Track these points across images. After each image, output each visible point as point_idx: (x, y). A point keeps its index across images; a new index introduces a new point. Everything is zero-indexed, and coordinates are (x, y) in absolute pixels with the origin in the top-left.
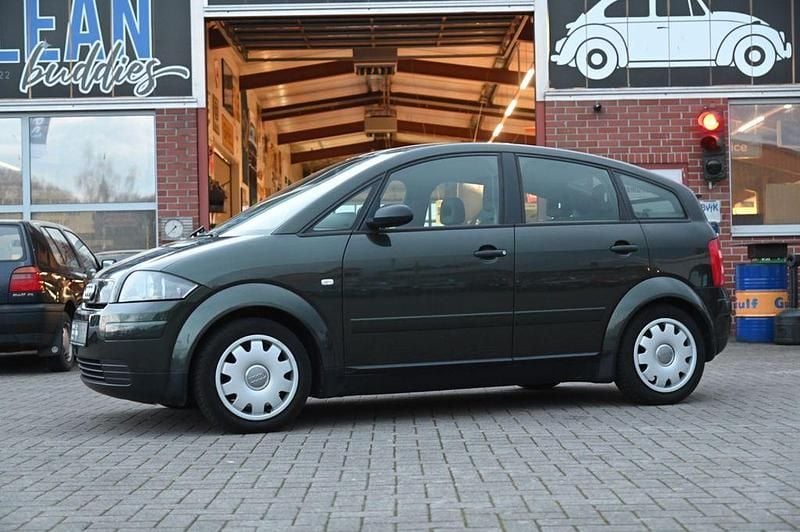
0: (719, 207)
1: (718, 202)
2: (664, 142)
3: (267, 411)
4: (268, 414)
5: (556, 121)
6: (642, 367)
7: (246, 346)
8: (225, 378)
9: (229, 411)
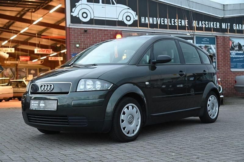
3: (133, 133)
4: (133, 134)
5: (73, 34)
6: (209, 111)
7: (128, 108)
8: (123, 121)
9: (124, 134)
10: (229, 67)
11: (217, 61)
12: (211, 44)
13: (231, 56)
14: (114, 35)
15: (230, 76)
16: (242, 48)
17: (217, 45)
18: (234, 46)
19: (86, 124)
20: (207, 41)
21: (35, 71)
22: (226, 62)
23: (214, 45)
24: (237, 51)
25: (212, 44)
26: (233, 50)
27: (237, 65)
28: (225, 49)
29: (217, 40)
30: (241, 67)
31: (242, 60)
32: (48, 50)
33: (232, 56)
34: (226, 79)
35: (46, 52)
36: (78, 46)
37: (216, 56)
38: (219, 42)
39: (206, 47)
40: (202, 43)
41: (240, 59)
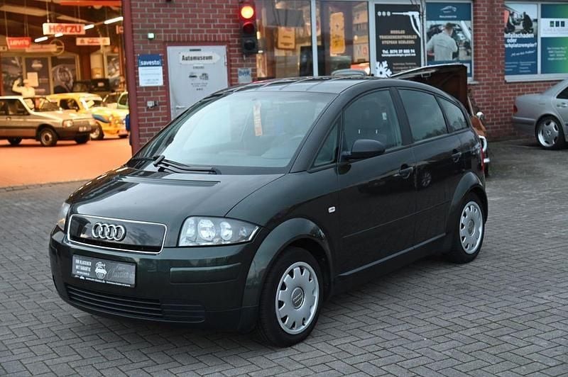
0: (250, 73)
1: (250, 69)
2: (214, 25)
3: (303, 324)
4: (304, 327)
5: (139, 7)
6: (463, 238)
7: (291, 274)
8: (281, 304)
9: (283, 330)
10: (500, 72)
11: (475, 60)
12: (460, 20)
13: (506, 46)
14: (236, 7)
15: (503, 93)
16: (531, 25)
17: (474, 22)
18: (514, 22)
19: (201, 319)
20: (453, 13)
21: (42, 63)
22: (496, 61)
23: (469, 22)
24: (521, 34)
25: (464, 20)
26: (511, 32)
27: (519, 65)
28: (493, 31)
29: (475, 10)
30: (529, 71)
31: (530, 54)
32: (76, 27)
33: (510, 45)
34: (494, 101)
35: (71, 31)
36: (151, 36)
37: (472, 48)
38: (480, 14)
39: (449, 27)
40: (441, 17)
41: (526, 52)
